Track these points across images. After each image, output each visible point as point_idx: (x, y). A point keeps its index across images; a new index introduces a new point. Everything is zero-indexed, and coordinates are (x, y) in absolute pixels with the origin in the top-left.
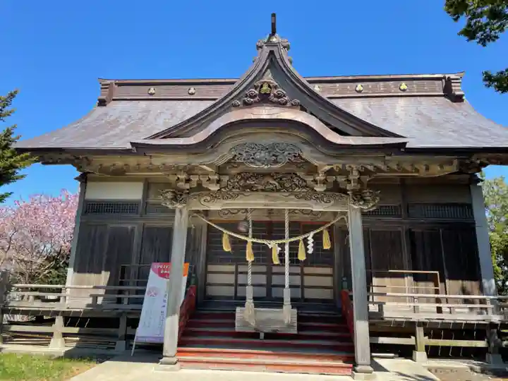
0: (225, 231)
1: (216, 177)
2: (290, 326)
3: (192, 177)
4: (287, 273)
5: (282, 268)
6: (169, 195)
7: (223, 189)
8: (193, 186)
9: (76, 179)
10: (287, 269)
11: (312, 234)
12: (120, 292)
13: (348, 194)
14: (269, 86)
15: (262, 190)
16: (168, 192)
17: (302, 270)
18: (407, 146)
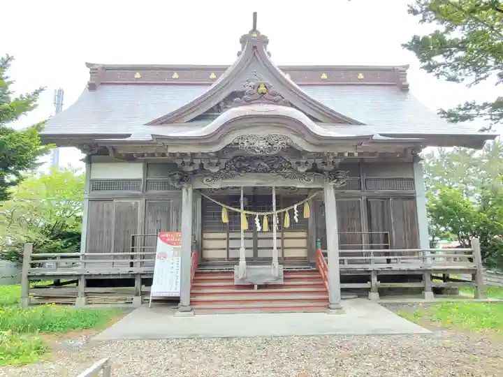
0: (223, 206)
1: (216, 161)
2: (278, 278)
3: (195, 161)
4: (275, 238)
5: (270, 234)
6: (177, 177)
7: (222, 171)
8: (195, 169)
9: (82, 160)
10: (275, 235)
11: (295, 206)
12: (132, 257)
13: (324, 174)
14: (265, 87)
15: (255, 171)
16: (175, 174)
17: (282, 235)
18: (374, 138)
